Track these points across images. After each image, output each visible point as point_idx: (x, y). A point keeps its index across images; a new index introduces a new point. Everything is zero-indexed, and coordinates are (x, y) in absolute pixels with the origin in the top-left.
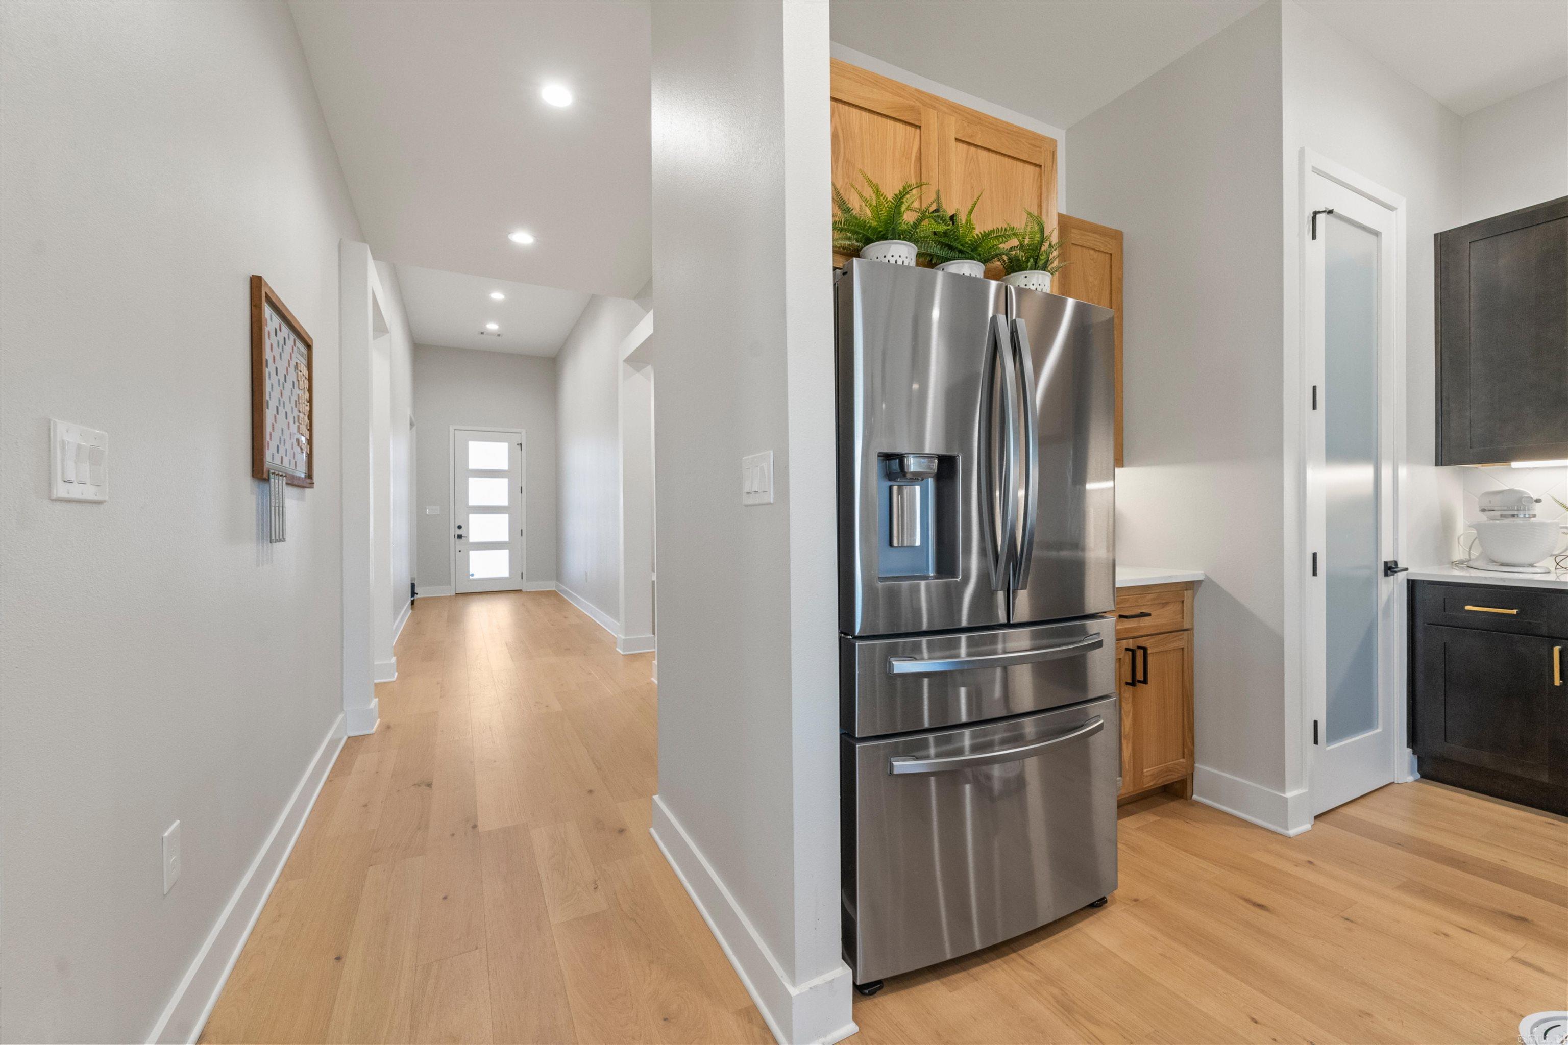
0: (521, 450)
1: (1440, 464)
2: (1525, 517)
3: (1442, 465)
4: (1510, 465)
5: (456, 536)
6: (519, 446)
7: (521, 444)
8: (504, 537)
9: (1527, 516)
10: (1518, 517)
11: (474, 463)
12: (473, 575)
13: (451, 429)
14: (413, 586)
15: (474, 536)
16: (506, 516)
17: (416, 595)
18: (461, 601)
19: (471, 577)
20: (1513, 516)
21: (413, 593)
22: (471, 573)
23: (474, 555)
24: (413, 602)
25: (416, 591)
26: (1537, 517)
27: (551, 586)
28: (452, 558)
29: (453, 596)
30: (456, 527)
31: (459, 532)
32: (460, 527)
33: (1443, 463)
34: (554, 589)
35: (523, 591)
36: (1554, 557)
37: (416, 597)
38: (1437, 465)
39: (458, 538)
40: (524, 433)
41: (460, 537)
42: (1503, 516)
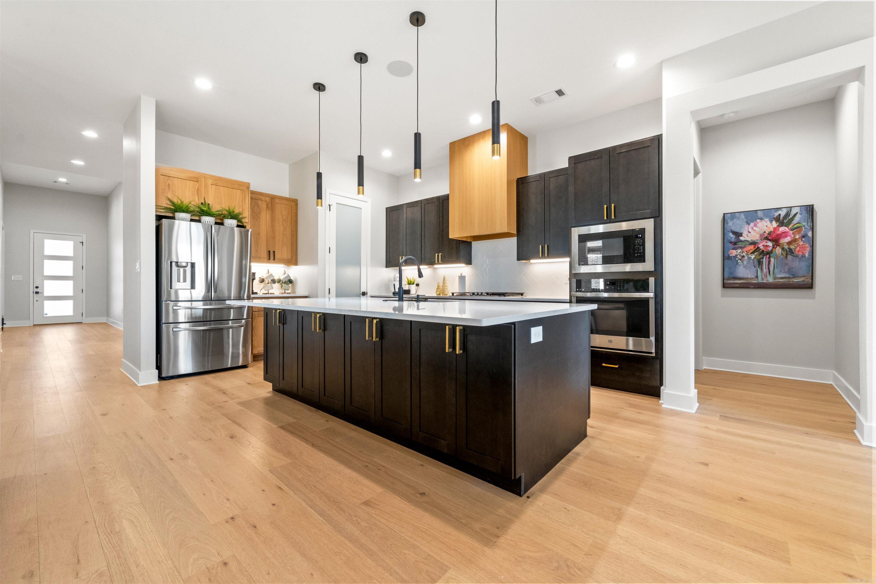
0: (83, 245)
5: (34, 293)
6: (81, 244)
7: (82, 242)
8: (71, 293)
11: (47, 252)
12: (46, 314)
13: (32, 232)
14: (3, 319)
15: (47, 293)
16: (72, 281)
17: (4, 325)
18: (38, 328)
19: (45, 316)
21: (3, 324)
22: (45, 313)
23: (47, 303)
24: (2, 328)
25: (4, 322)
27: (103, 320)
28: (31, 304)
29: (32, 326)
30: (35, 287)
31: (37, 290)
32: (37, 287)
34: (105, 322)
35: (83, 322)
37: (5, 326)
39: (35, 293)
40: (85, 236)
41: (37, 293)
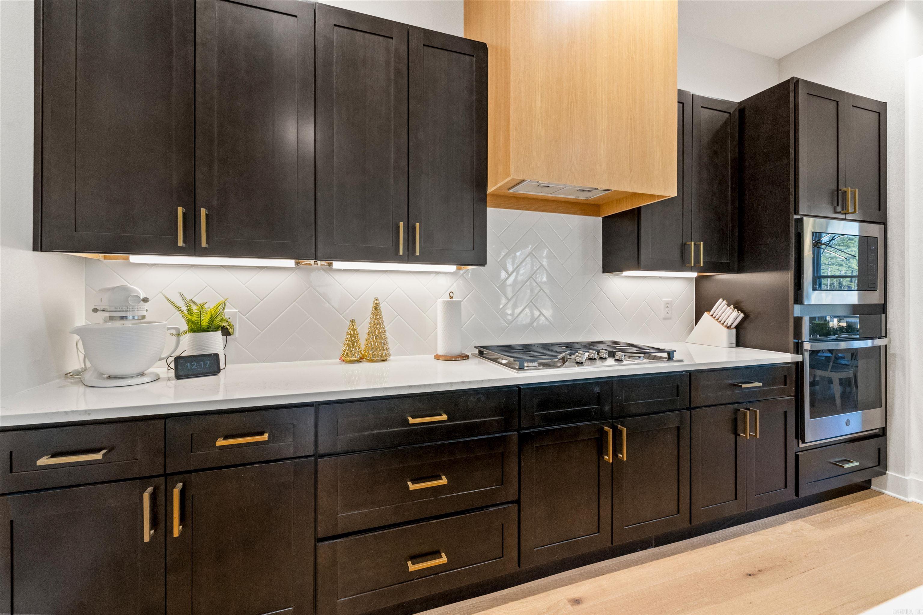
1: (40, 248)
2: (134, 319)
3: (41, 251)
4: (128, 259)
9: (136, 318)
10: (126, 319)
20: (122, 318)
26: (146, 317)
33: (44, 247)
36: (166, 359)
38: (35, 249)
42: (111, 319)
